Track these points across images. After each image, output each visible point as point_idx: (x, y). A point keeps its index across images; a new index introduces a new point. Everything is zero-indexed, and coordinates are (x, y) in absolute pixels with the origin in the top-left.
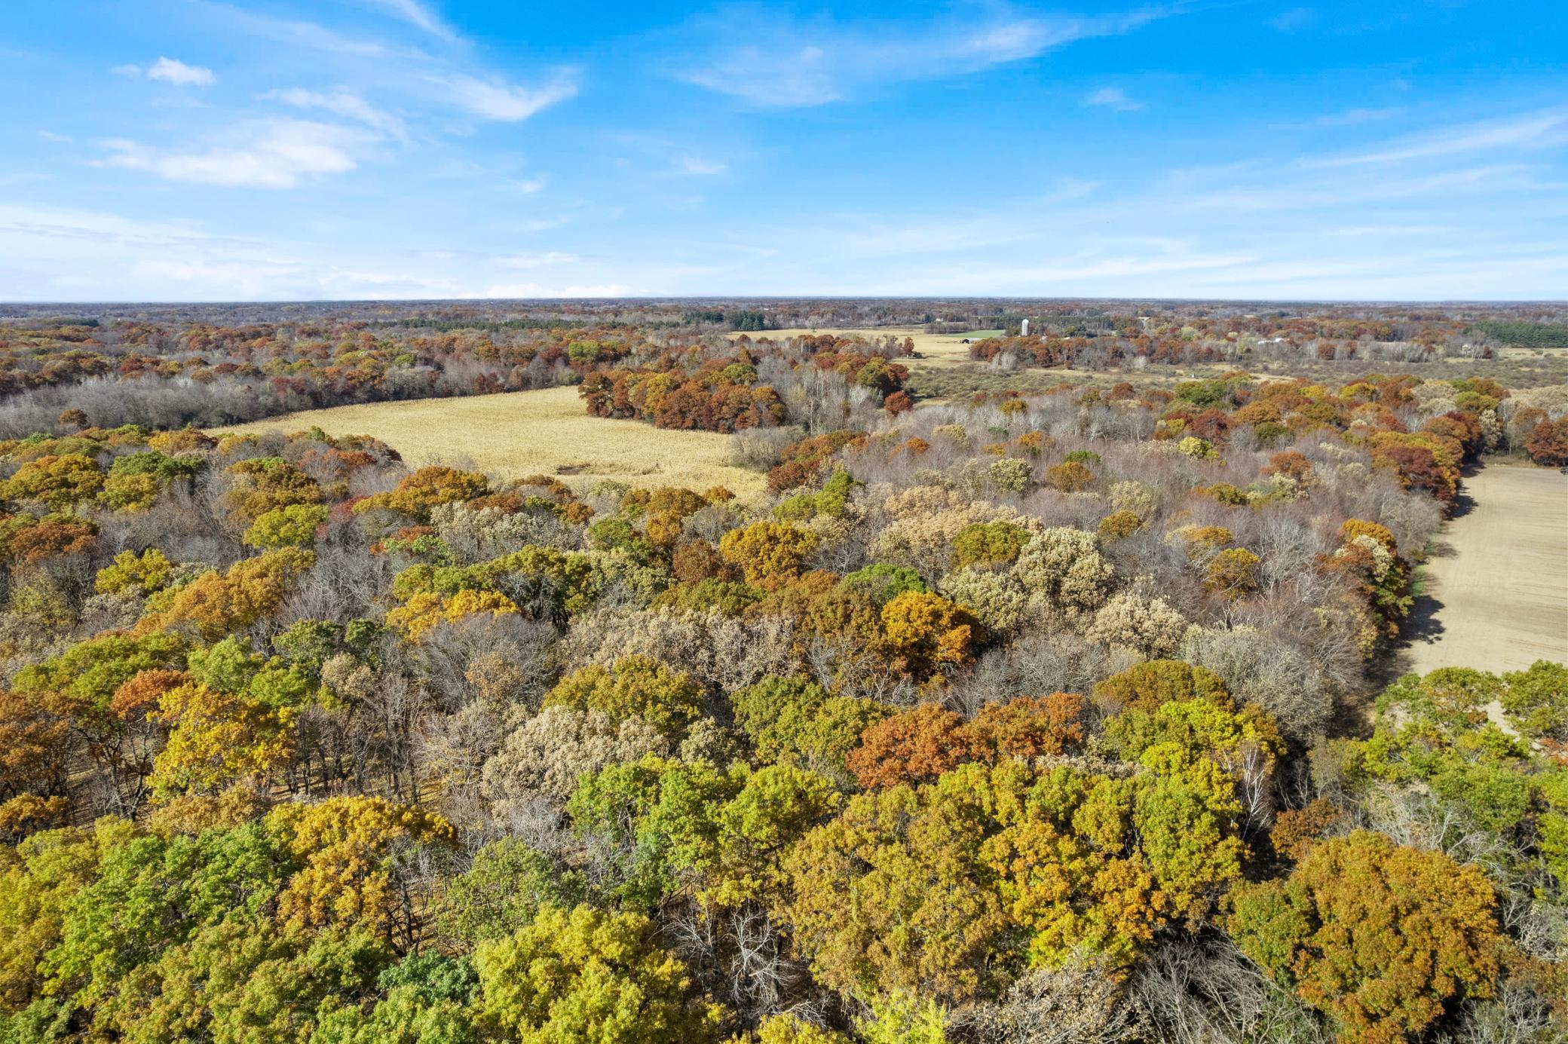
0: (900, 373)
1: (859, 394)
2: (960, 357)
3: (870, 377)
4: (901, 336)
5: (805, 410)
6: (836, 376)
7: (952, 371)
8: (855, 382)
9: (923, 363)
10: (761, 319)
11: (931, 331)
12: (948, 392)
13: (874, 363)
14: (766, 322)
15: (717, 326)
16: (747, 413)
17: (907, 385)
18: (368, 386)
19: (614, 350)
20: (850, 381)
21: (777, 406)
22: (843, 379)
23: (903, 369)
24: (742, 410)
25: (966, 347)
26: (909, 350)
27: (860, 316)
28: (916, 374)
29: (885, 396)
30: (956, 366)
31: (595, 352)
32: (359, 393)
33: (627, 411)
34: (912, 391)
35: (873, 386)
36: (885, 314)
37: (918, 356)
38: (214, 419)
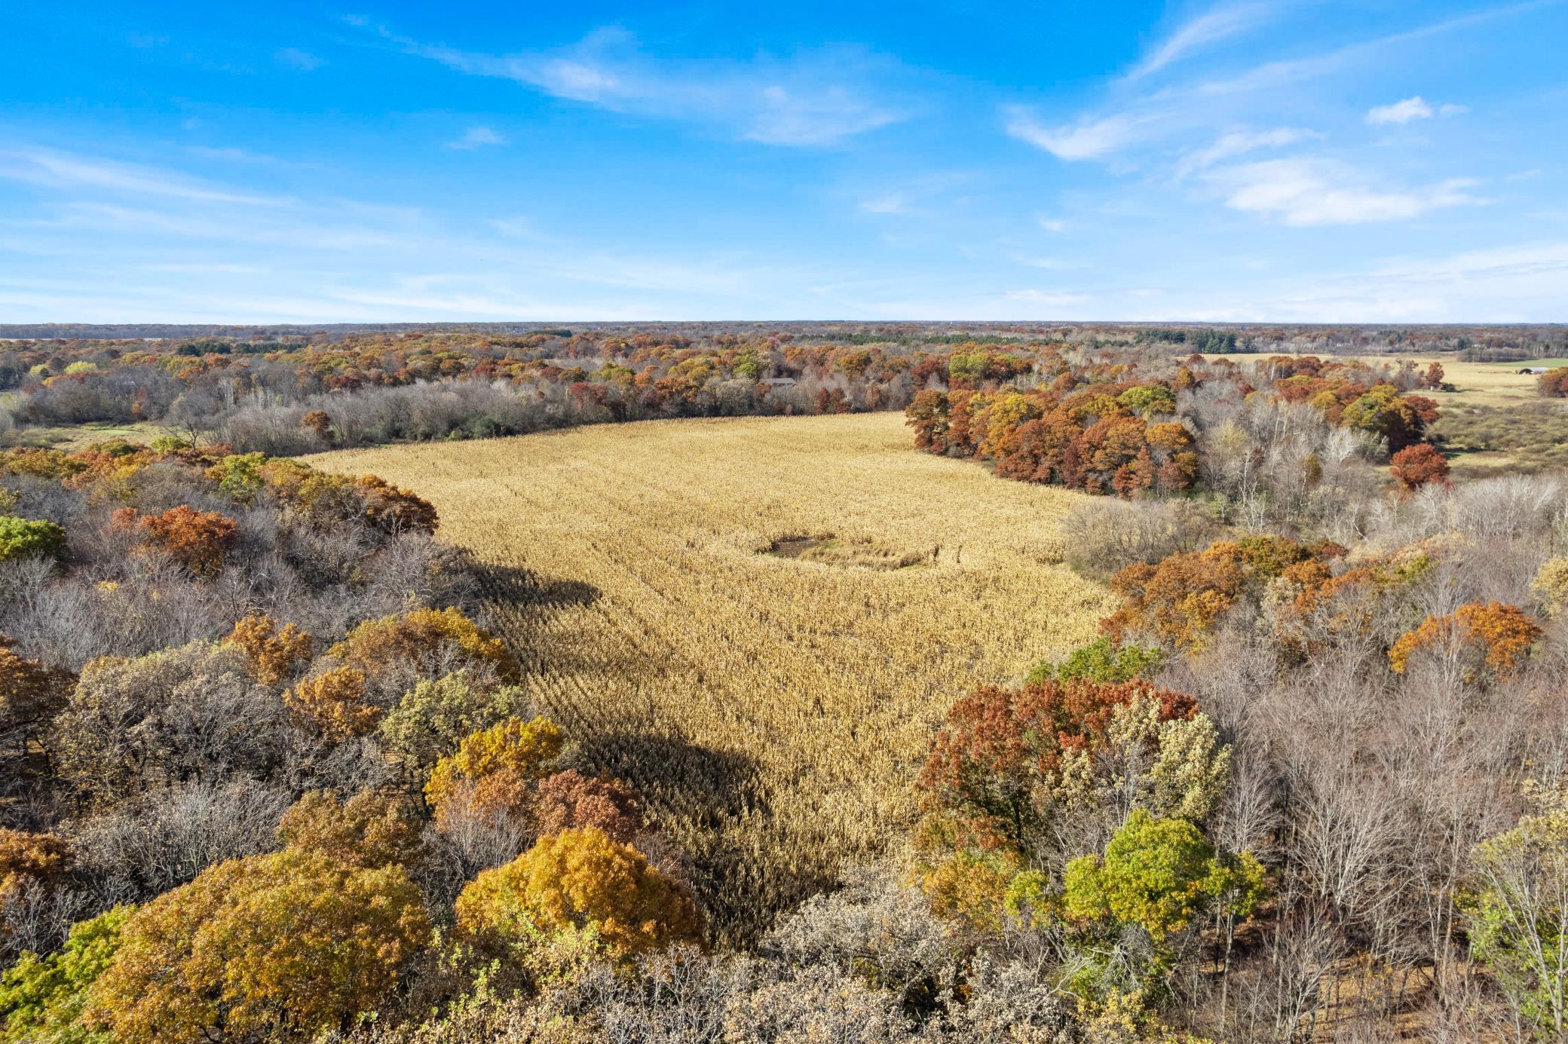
0: (1421, 413)
1: (1343, 444)
2: (1521, 393)
3: (1368, 415)
4: (1423, 364)
5: (1233, 468)
6: (1310, 410)
7: (1511, 411)
8: (1340, 422)
9: (1457, 398)
10: (1232, 340)
11: (1468, 358)
12: (1508, 443)
13: (1377, 395)
14: (1238, 344)
15: (1174, 346)
16: (1134, 465)
17: (1431, 430)
18: (678, 399)
19: (1008, 365)
20: (1332, 420)
21: (1188, 455)
22: (1320, 415)
23: (1428, 405)
24: (1129, 458)
25: (1531, 380)
26: (1434, 379)
27: (1365, 341)
28: (1446, 413)
29: (1393, 448)
30: (1515, 404)
31: (980, 367)
32: (665, 406)
33: (965, 447)
34: (1440, 438)
35: (1371, 429)
36: (1400, 339)
37: (1449, 388)
38: (477, 429)
